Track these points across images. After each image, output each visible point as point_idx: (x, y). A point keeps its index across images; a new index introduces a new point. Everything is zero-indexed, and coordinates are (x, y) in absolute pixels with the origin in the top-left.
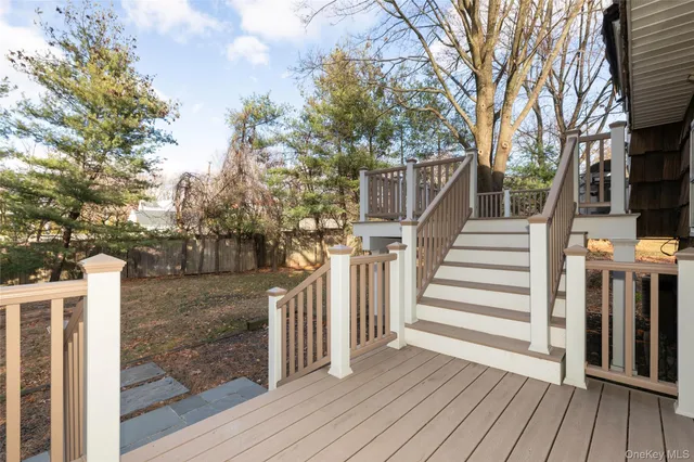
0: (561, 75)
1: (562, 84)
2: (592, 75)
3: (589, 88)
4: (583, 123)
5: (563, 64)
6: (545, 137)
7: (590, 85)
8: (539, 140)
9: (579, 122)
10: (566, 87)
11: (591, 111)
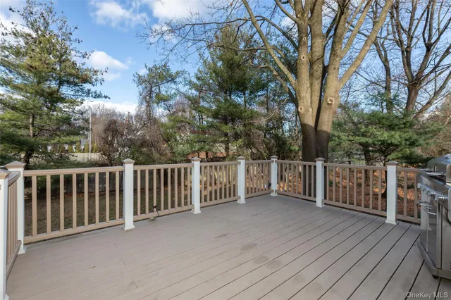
0: (410, 29)
1: (410, 38)
2: (442, 27)
3: (438, 39)
4: (431, 72)
5: (412, 19)
6: (394, 85)
7: (440, 36)
8: (388, 88)
9: (427, 71)
10: (415, 40)
11: (440, 61)
